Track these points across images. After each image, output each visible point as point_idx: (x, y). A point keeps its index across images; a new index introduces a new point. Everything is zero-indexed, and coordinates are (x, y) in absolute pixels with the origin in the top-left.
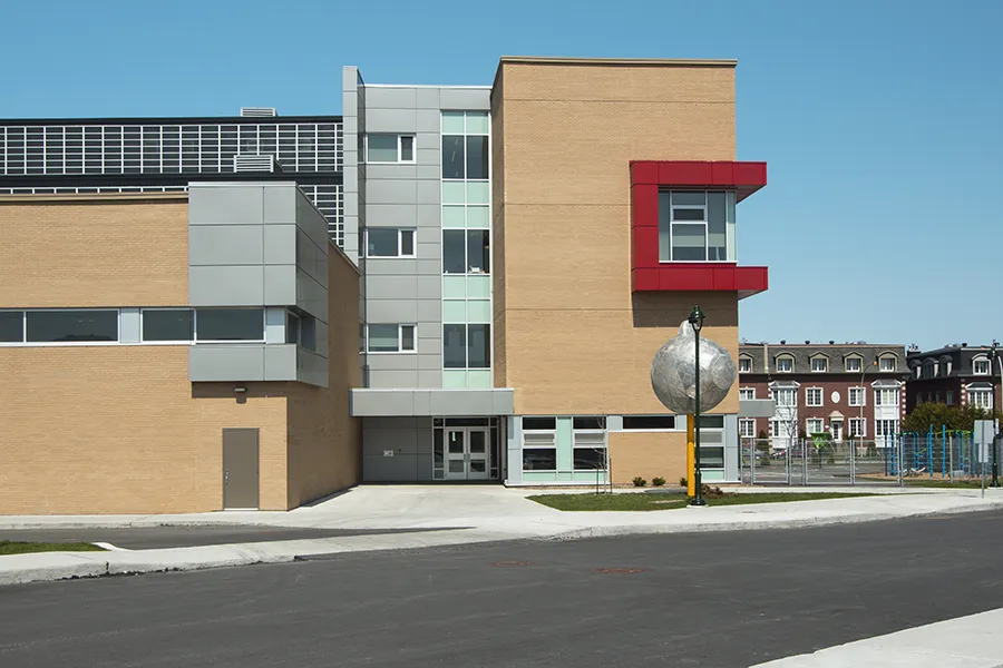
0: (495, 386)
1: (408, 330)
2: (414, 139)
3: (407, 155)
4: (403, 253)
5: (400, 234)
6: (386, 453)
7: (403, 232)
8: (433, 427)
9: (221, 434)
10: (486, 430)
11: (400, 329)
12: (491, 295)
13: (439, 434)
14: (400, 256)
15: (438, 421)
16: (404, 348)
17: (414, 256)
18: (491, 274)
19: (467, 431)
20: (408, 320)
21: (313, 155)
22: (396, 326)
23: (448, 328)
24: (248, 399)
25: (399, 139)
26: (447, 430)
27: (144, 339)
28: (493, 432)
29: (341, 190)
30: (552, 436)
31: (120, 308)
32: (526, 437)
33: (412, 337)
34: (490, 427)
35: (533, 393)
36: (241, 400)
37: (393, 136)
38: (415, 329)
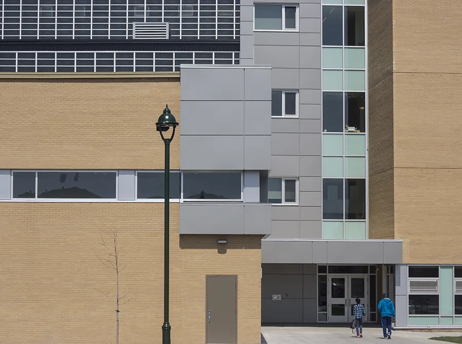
0: (370, 237)
1: (291, 184)
2: (297, 10)
3: (291, 23)
4: (287, 113)
5: (283, 96)
6: (275, 297)
7: (286, 94)
8: (318, 274)
9: (204, 280)
10: (366, 277)
11: (283, 184)
12: (367, 152)
13: (323, 280)
14: (284, 116)
15: (322, 269)
16: (286, 201)
17: (296, 116)
18: (367, 133)
19: (348, 278)
20: (291, 174)
21: (196, 20)
22: (280, 180)
23: (328, 183)
24: (228, 250)
25: (283, 10)
26: (330, 276)
27: (138, 197)
28: (372, 279)
29: (237, 56)
30: (435, 284)
31: (118, 170)
32: (412, 284)
33: (294, 191)
34: (369, 274)
35: (419, 244)
36: (222, 251)
37: (279, 6)
38: (297, 183)
